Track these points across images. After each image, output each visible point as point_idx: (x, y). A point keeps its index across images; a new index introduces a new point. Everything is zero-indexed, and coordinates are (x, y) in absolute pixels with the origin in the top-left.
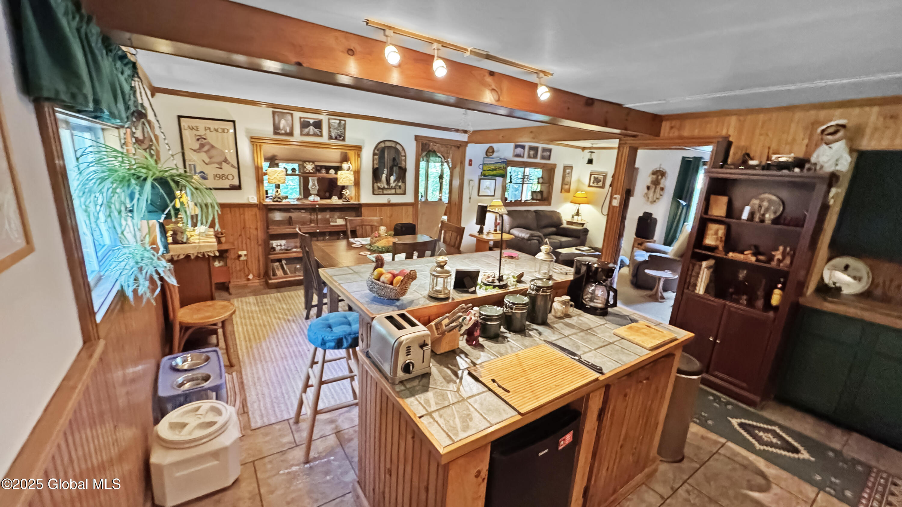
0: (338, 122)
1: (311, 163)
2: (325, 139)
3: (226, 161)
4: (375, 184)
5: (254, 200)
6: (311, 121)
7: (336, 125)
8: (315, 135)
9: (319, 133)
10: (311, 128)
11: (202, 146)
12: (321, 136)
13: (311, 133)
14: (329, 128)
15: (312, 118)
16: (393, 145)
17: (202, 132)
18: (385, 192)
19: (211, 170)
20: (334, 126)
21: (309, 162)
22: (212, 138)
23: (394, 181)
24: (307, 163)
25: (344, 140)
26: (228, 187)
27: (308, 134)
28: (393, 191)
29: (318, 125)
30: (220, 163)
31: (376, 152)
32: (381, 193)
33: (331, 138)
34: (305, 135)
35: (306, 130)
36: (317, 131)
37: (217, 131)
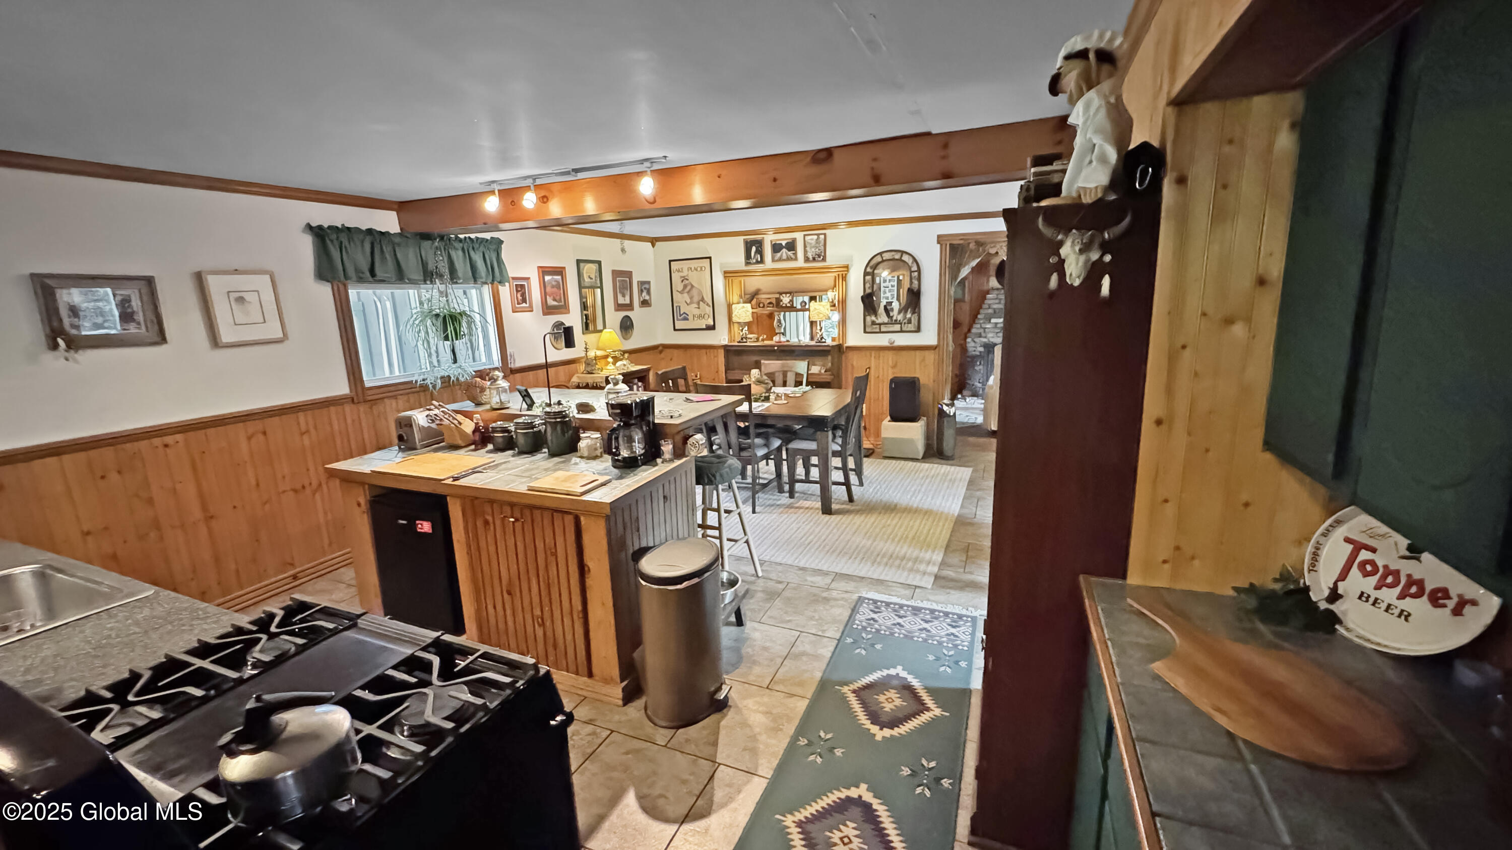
0: (816, 237)
1: (788, 295)
2: (800, 263)
3: (703, 300)
4: (868, 318)
5: (725, 342)
6: (784, 243)
7: (813, 242)
8: (789, 259)
9: (793, 257)
10: (784, 250)
11: (685, 286)
12: (796, 259)
13: (784, 257)
14: (805, 246)
15: (783, 239)
16: (897, 256)
17: (685, 273)
18: (883, 329)
19: (692, 310)
20: (811, 244)
21: (786, 293)
22: (693, 278)
23: (900, 312)
24: (784, 295)
25: (824, 260)
26: (704, 327)
27: (780, 260)
28: (897, 327)
29: (791, 246)
30: (698, 303)
31: (869, 270)
32: (878, 330)
33: (807, 260)
34: (777, 261)
35: (779, 255)
36: (790, 253)
37: (696, 270)
